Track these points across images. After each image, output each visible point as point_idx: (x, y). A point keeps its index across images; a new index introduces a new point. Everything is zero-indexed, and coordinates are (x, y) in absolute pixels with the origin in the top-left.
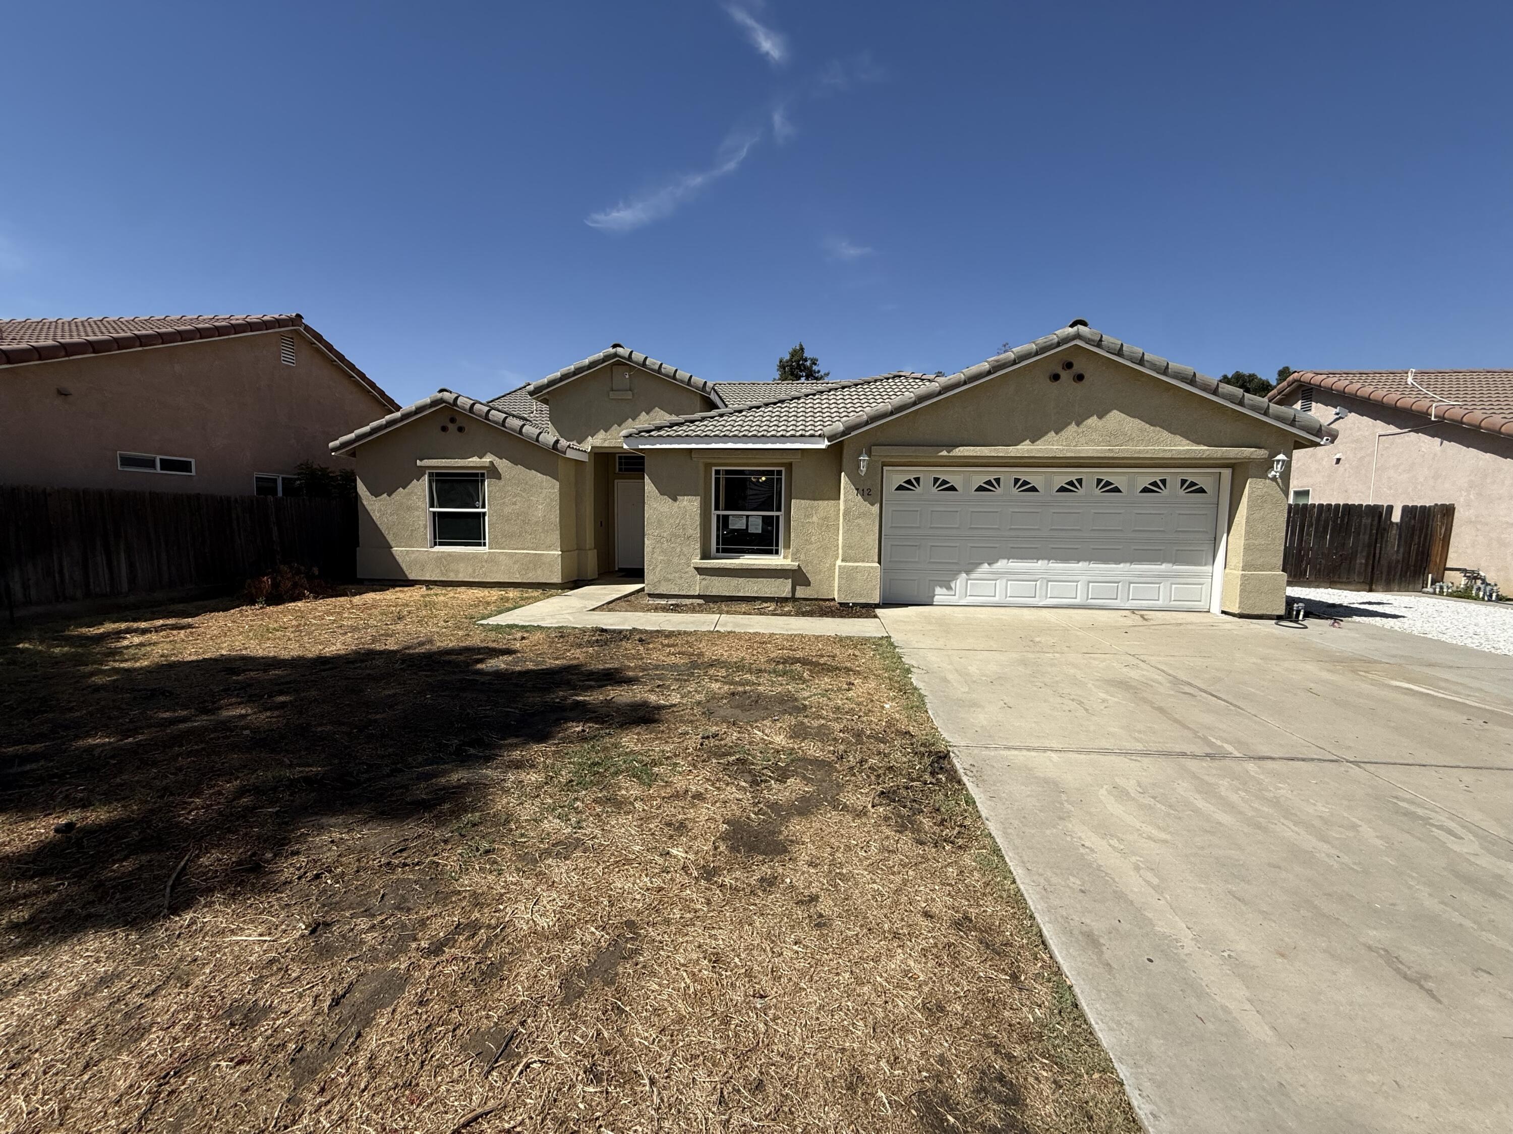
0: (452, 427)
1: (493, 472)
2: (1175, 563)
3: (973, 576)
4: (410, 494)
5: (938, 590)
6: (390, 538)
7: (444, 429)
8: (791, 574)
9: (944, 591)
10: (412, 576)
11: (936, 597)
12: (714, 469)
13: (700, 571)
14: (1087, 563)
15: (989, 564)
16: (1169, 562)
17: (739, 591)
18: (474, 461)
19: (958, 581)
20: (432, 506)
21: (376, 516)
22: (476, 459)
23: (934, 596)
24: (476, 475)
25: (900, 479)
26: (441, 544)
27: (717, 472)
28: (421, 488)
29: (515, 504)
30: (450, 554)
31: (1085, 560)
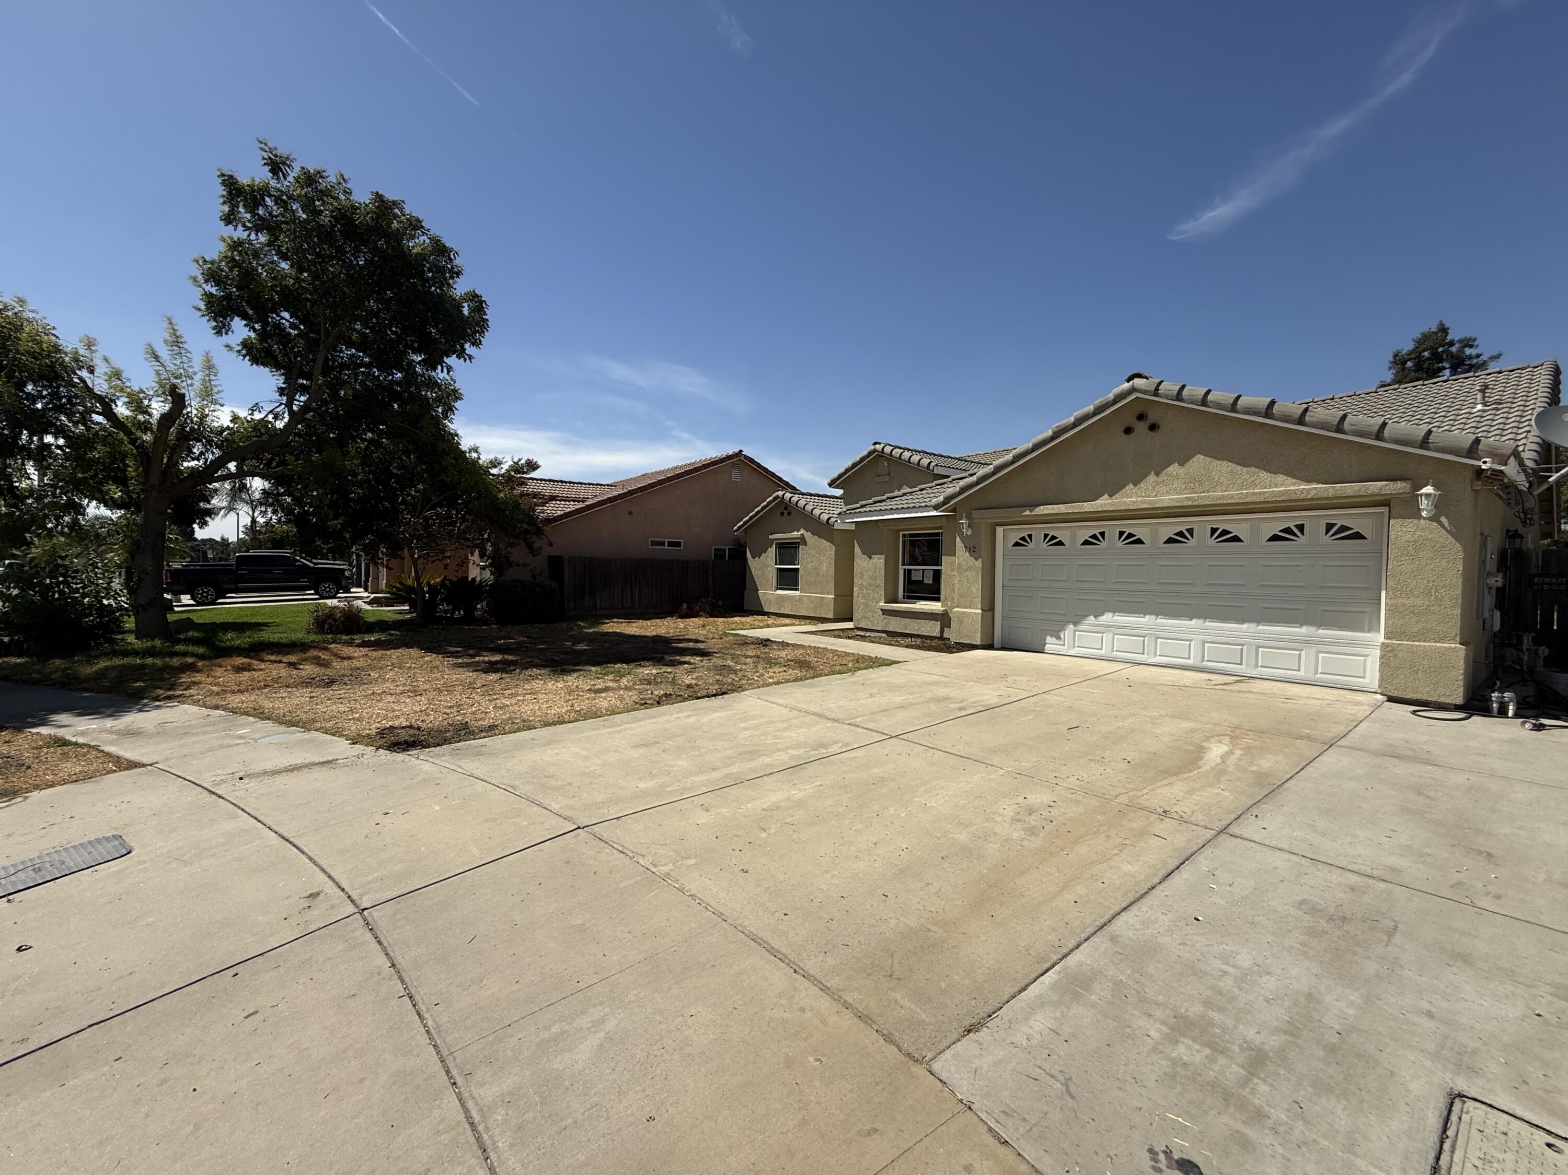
0: (786, 512)
1: (803, 541)
2: (1320, 625)
3: (1080, 627)
4: (767, 556)
5: (1049, 639)
6: (758, 584)
7: (782, 514)
8: (940, 617)
9: (1054, 640)
10: (766, 609)
11: (1047, 645)
12: (901, 533)
13: (885, 612)
14: (1201, 621)
15: (1095, 617)
16: (1311, 624)
17: (906, 629)
18: (795, 534)
19: (1067, 632)
20: (776, 564)
21: (753, 570)
22: (795, 533)
23: (1045, 644)
24: (795, 543)
25: (1016, 537)
26: (780, 589)
27: (904, 536)
28: (772, 551)
29: (812, 562)
30: (782, 596)
31: (1199, 617)
